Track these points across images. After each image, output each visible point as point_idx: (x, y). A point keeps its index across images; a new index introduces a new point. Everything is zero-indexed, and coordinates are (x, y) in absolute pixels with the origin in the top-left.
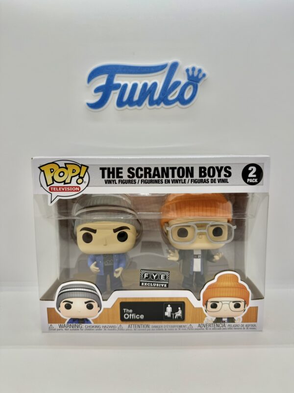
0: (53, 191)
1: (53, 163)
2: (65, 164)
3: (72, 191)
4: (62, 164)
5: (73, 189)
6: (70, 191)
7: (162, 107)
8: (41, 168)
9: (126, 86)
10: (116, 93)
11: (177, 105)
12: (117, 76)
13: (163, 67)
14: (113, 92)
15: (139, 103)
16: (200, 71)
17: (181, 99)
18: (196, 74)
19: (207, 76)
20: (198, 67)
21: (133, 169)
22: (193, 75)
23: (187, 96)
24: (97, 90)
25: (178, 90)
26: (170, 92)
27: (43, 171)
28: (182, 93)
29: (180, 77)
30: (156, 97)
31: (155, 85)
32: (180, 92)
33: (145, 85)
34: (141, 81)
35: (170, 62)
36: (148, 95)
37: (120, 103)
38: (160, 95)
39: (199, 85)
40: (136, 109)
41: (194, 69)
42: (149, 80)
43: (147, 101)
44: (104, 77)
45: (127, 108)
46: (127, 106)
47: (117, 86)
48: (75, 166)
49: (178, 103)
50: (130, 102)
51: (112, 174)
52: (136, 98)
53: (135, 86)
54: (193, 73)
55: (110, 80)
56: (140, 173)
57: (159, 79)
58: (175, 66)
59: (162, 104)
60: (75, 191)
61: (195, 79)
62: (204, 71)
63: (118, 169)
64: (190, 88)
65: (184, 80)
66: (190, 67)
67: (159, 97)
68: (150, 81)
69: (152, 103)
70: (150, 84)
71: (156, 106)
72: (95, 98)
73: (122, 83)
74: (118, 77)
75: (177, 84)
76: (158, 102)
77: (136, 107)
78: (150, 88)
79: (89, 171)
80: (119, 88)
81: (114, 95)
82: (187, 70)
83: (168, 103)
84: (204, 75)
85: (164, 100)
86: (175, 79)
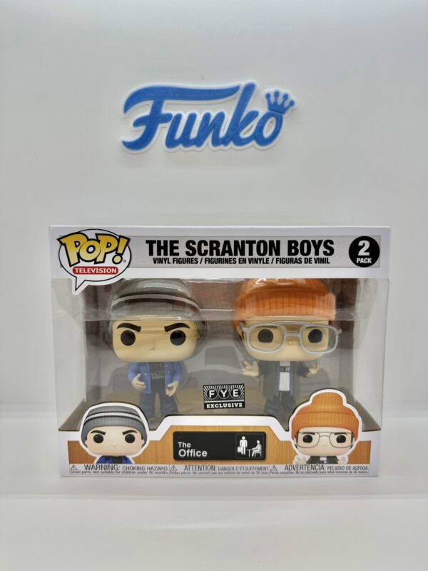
0: (79, 273)
1: (79, 233)
2: (97, 235)
3: (107, 273)
4: (92, 235)
5: (107, 271)
6: (103, 273)
7: (231, 148)
8: (61, 240)
9: (179, 117)
10: (165, 127)
11: (253, 146)
12: (166, 102)
13: (232, 91)
14: (160, 126)
15: (199, 142)
16: (286, 97)
17: (258, 137)
18: (280, 101)
19: (296, 105)
20: (283, 91)
21: (194, 243)
22: (276, 103)
23: (267, 133)
24: (138, 123)
25: (254, 123)
26: (243, 128)
27: (65, 245)
28: (260, 129)
29: (258, 106)
30: (223, 133)
31: (221, 117)
32: (257, 127)
33: (207, 116)
34: (201, 110)
35: (243, 83)
36: (211, 130)
37: (171, 142)
38: (228, 131)
39: (285, 117)
40: (193, 150)
41: (277, 94)
42: (213, 108)
43: (209, 139)
44: (148, 105)
45: (180, 149)
46: (181, 146)
47: (167, 118)
48: (110, 237)
49: (254, 143)
50: (186, 141)
51: (163, 249)
52: (194, 134)
53: (192, 118)
54: (276, 99)
55: (156, 109)
56: (204, 248)
57: (228, 109)
58: (250, 89)
59: (231, 144)
60: (111, 273)
61: (278, 109)
62: (292, 97)
63: (172, 242)
64: (272, 122)
65: (263, 110)
66: (272, 90)
67: (227, 134)
68: (214, 112)
69: (216, 142)
70: (213, 115)
71: (222, 147)
72: (135, 134)
73: (174, 114)
74: (168, 104)
75: (253, 115)
76: (225, 141)
77: (194, 147)
78: (214, 120)
79: (130, 245)
80: (169, 120)
81: (162, 131)
82: (268, 96)
83: (240, 142)
84: (292, 103)
85: (234, 137)
86: (250, 108)
